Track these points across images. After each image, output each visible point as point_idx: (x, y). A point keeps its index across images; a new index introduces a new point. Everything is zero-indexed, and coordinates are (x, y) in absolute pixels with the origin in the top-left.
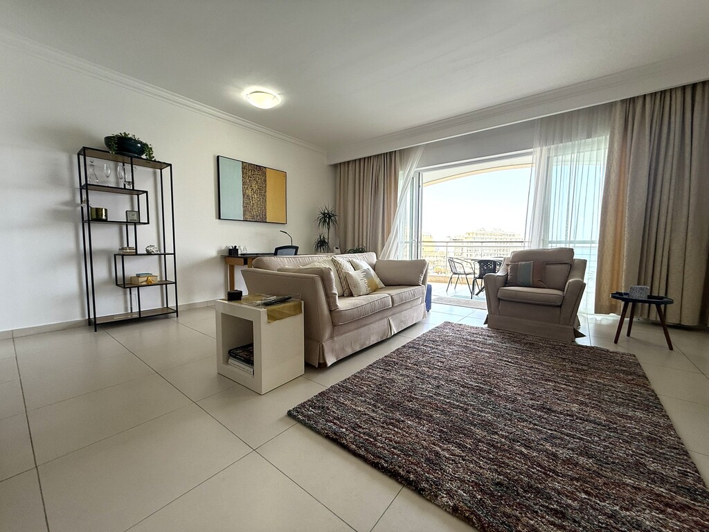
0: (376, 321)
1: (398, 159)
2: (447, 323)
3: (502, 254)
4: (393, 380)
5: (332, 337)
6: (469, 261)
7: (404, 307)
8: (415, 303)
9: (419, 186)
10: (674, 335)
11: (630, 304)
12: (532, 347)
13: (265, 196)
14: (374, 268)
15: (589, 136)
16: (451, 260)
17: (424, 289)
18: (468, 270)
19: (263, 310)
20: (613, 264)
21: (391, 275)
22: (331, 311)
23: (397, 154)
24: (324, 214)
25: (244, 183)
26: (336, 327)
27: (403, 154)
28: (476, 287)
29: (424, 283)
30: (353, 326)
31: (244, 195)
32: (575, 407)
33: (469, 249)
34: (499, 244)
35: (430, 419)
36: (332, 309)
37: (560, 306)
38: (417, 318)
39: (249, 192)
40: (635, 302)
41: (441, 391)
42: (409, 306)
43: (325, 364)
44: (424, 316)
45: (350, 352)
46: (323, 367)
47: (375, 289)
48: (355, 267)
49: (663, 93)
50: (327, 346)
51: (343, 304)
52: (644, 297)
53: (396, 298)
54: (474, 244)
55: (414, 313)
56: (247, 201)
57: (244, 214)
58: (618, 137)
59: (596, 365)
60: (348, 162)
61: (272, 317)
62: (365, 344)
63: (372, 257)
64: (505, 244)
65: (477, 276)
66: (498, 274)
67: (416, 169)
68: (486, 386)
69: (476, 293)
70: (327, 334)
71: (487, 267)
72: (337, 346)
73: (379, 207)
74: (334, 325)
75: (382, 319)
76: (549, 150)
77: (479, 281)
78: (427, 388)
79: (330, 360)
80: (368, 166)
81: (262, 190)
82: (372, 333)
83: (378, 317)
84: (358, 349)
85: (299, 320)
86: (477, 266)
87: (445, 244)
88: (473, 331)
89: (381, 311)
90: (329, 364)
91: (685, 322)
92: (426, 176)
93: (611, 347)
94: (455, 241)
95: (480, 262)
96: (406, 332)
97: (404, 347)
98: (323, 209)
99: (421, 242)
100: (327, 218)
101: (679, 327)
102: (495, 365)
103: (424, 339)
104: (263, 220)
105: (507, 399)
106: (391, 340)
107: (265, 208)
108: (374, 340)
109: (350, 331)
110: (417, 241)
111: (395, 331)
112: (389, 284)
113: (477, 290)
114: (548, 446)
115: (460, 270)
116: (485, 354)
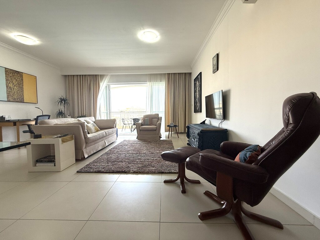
0: (101, 141)
1: (99, 78)
2: (125, 140)
3: (140, 116)
4: (111, 157)
5: (86, 148)
6: (130, 119)
7: (110, 136)
8: (113, 135)
9: (109, 90)
10: (179, 135)
11: (171, 128)
12: (150, 142)
13: (23, 88)
14: (94, 122)
15: (161, 82)
16: (123, 119)
17: (115, 129)
18: (130, 123)
19: (60, 139)
20: (168, 118)
21: (102, 125)
22: (85, 138)
23: (99, 76)
24: (61, 99)
25: (7, 80)
26: (87, 144)
27: (102, 76)
28: (132, 129)
29: (115, 127)
30: (93, 143)
31: (7, 87)
32: (158, 152)
33: (128, 115)
34: (139, 113)
35: (125, 161)
36: (86, 137)
37: (156, 130)
38: (114, 140)
39: (11, 85)
40: (172, 127)
41: (127, 156)
42: (111, 135)
43: (85, 157)
44: (116, 139)
45: (92, 153)
46: (84, 159)
47: (98, 131)
48: (88, 123)
49: (175, 73)
50: (84, 151)
51: (89, 136)
52: (173, 126)
53: (107, 133)
54: (130, 113)
55: (113, 138)
56: (10, 90)
57: (8, 98)
58: (167, 83)
59: (163, 143)
60: (74, 76)
61: (63, 141)
62: (97, 150)
63: (93, 118)
64: (141, 113)
65: (133, 124)
66: (139, 122)
67: (107, 83)
68: (139, 152)
69: (132, 131)
70: (84, 147)
71: (136, 120)
72: (88, 151)
73: (92, 97)
74: (86, 143)
75: (102, 140)
76: (151, 83)
77: (133, 126)
78: (123, 156)
79: (86, 156)
80: (85, 79)
81: (20, 85)
82: (99, 146)
83: (101, 140)
84: (95, 152)
85: (73, 142)
86: (133, 120)
87: (120, 113)
88: (133, 141)
89: (102, 137)
90: (86, 157)
91: (182, 132)
92: (112, 86)
93: (167, 139)
94: (121, 112)
95: (133, 119)
96: (111, 145)
97: (112, 149)
98: (60, 96)
99: (111, 112)
100: (63, 101)
101: (181, 133)
102: (140, 148)
103: (118, 146)
104: (22, 101)
105: (144, 153)
106: (106, 148)
107: (23, 94)
108: (100, 148)
109: (92, 145)
110: (109, 112)
111: (107, 145)
112: (102, 129)
113: (133, 130)
114: (152, 159)
115: (126, 123)
116: (137, 146)
